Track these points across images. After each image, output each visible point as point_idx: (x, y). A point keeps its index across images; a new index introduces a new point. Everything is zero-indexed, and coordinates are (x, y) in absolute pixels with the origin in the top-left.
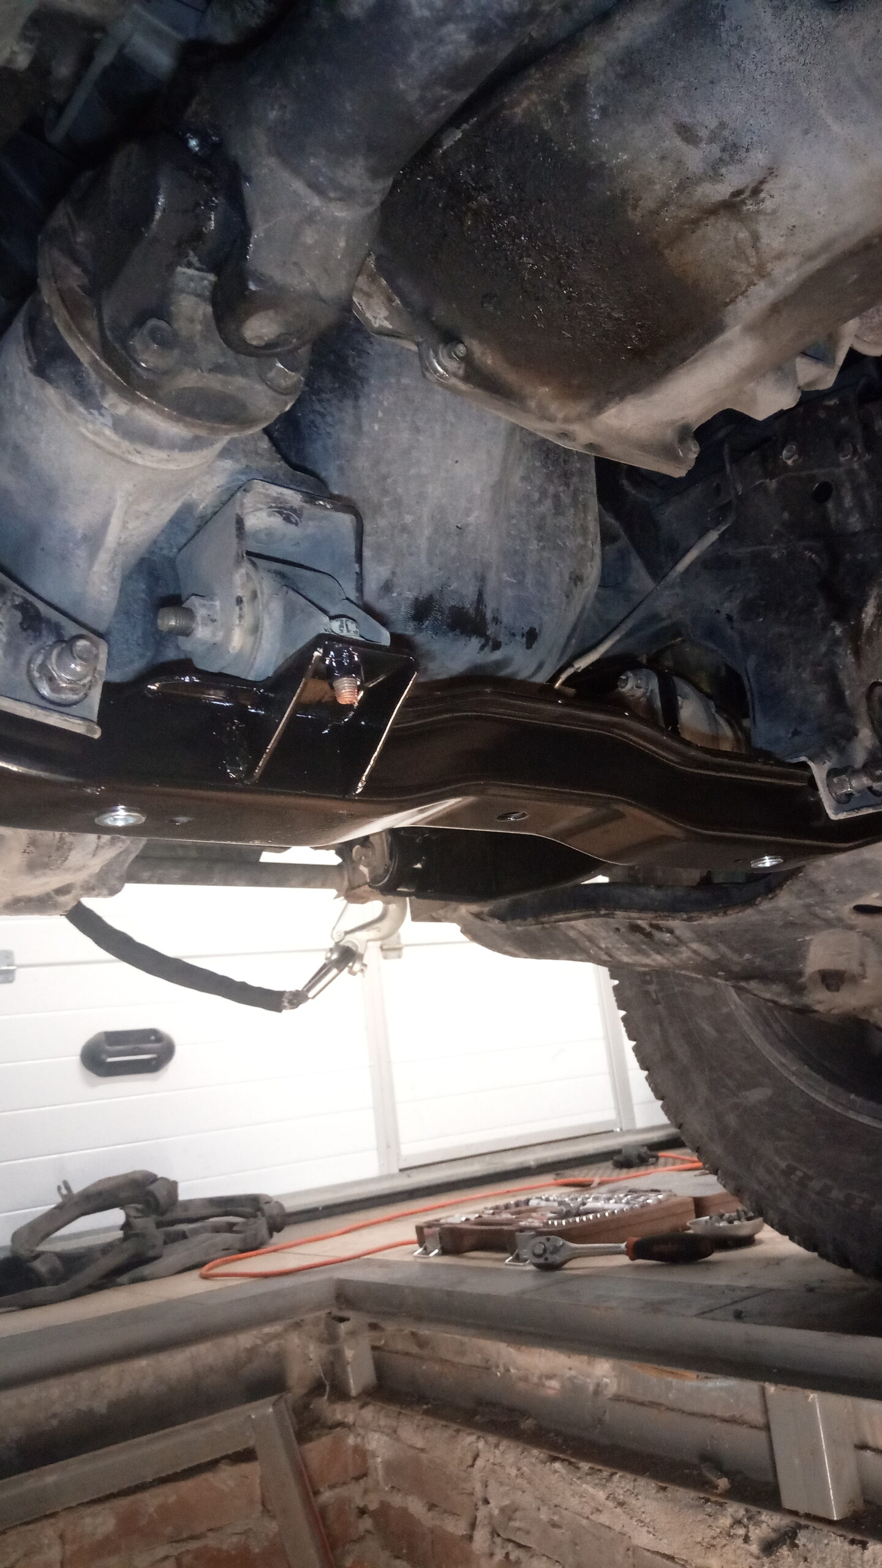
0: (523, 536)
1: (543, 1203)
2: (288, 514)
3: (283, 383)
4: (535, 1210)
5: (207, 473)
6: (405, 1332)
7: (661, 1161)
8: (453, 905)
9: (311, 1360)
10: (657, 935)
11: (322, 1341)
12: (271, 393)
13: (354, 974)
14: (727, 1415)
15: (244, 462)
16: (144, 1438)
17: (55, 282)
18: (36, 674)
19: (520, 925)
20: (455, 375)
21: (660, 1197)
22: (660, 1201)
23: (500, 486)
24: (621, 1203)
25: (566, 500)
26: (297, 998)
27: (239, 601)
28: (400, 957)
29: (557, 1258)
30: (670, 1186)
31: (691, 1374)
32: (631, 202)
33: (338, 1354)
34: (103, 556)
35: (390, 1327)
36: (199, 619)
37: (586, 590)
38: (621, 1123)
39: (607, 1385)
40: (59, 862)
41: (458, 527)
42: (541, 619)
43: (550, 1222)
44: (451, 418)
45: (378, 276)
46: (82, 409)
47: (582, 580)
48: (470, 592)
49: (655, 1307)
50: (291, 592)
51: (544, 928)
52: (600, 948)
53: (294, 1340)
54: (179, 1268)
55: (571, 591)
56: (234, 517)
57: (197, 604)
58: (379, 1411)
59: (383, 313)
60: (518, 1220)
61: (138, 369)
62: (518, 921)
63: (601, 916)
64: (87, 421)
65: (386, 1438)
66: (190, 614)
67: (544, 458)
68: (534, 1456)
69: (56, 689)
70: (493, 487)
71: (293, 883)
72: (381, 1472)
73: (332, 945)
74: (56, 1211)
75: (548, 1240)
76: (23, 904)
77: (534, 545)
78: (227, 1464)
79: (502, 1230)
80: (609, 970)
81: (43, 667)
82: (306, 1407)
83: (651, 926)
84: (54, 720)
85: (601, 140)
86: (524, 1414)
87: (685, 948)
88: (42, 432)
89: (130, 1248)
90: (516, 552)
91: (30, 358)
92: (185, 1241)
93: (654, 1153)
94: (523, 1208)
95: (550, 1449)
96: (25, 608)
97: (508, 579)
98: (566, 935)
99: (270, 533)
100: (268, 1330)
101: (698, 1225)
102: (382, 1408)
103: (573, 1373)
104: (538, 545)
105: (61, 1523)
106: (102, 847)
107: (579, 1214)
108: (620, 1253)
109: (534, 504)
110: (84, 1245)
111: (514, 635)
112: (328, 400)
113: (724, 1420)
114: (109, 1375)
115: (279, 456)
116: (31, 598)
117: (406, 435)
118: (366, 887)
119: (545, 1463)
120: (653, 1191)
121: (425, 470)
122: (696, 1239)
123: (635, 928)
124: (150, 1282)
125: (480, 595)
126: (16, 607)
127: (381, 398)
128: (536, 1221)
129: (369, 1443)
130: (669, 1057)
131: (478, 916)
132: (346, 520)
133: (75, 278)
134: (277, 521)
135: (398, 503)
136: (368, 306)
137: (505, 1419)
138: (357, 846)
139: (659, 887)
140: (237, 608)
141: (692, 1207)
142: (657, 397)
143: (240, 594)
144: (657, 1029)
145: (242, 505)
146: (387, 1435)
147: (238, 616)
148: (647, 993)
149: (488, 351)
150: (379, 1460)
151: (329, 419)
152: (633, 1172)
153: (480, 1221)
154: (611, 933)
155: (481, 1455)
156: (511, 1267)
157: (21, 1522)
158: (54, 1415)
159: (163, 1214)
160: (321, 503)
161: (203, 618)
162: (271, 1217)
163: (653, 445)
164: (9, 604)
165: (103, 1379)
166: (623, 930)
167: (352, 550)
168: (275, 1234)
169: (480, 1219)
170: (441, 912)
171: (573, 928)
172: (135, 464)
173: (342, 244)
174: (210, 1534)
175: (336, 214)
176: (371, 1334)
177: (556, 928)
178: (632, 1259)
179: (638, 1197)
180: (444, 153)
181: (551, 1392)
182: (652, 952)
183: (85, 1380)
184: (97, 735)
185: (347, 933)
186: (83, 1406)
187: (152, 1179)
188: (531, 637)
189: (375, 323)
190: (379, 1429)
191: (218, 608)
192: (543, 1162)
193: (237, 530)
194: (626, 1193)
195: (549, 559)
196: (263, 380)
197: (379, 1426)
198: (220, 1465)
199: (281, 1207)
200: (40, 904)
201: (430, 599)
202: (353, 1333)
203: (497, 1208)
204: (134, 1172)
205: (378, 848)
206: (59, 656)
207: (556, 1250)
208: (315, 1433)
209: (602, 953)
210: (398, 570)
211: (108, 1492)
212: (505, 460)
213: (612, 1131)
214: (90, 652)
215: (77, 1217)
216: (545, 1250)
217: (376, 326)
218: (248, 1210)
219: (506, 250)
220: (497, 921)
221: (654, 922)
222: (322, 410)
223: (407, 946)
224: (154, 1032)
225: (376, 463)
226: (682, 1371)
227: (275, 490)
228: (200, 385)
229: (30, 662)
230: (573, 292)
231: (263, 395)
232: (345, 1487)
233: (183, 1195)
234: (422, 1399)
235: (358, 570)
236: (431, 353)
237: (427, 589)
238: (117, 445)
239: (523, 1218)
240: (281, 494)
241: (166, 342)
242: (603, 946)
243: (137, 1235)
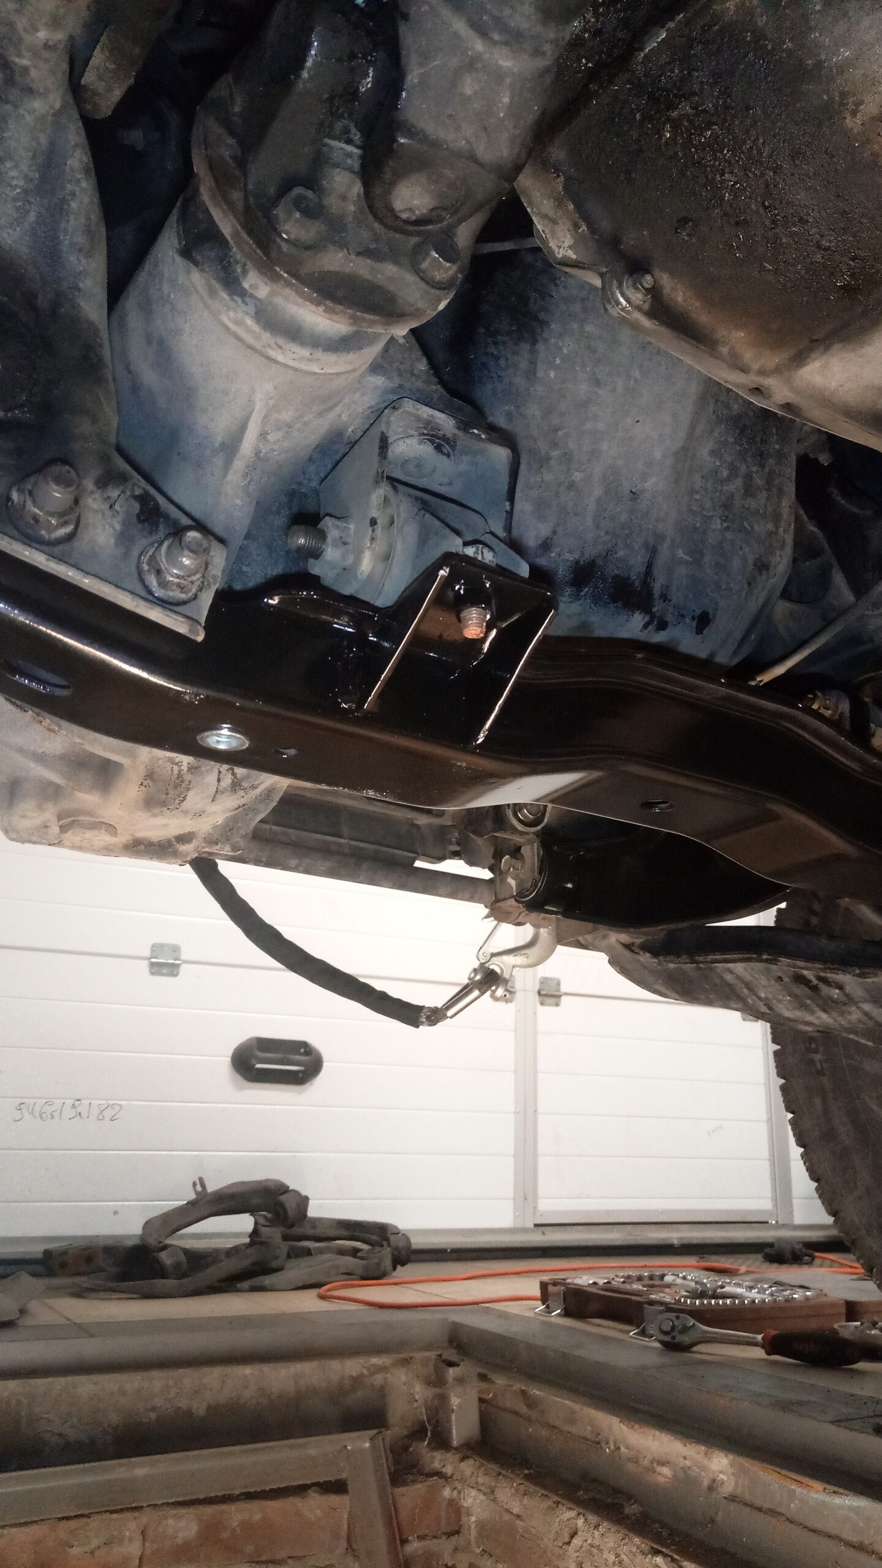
0: (705, 513)
1: (679, 1281)
2: (440, 443)
3: (439, 276)
4: (668, 1286)
5: (358, 390)
6: (514, 1388)
7: (817, 1261)
8: (602, 930)
9: (417, 1401)
10: (824, 989)
11: (429, 1383)
12: (423, 285)
13: (496, 999)
14: (854, 1539)
15: (397, 381)
16: (238, 1448)
17: (206, 150)
18: (146, 567)
19: (672, 962)
20: (639, 308)
21: (808, 1293)
22: (807, 1299)
23: (685, 452)
24: (764, 1293)
25: (758, 481)
26: (435, 1016)
27: (373, 522)
28: (557, 1005)
29: (686, 1339)
30: (818, 1286)
31: (818, 1485)
32: (851, 106)
33: (443, 1399)
34: (239, 464)
35: (500, 1381)
36: (329, 539)
37: (773, 581)
38: (777, 1215)
39: (723, 1482)
40: (177, 801)
41: (631, 491)
42: (716, 603)
43: (682, 1300)
44: (637, 374)
45: (565, 200)
46: (224, 295)
47: (768, 569)
48: (637, 562)
49: (785, 1406)
50: (428, 515)
51: (700, 969)
52: (759, 998)
53: (400, 1378)
54: (300, 1284)
55: (754, 579)
56: (379, 436)
57: (330, 524)
58: (479, 1467)
59: (568, 241)
60: (648, 1293)
61: (278, 240)
62: (671, 958)
63: (762, 961)
64: (229, 309)
65: (482, 1497)
66: (322, 536)
67: (739, 435)
68: (635, 1545)
69: (164, 584)
70: (675, 453)
71: (440, 892)
72: (473, 1533)
73: (476, 965)
74: (189, 1206)
75: (678, 1318)
76: (142, 847)
77: (717, 524)
78: (316, 1492)
79: (631, 1299)
80: (772, 1027)
81: (153, 560)
82: (406, 1448)
83: (820, 978)
84: (155, 615)
85: (821, 35)
86: (630, 1497)
87: (854, 1008)
88: (186, 322)
89: (253, 1255)
90: (695, 529)
91: (179, 239)
92: (308, 1258)
93: (810, 1252)
94: (657, 1282)
95: (653, 1540)
96: (143, 499)
97: (684, 556)
98: (722, 979)
99: (419, 464)
100: (375, 1360)
101: (849, 1329)
102: (482, 1465)
103: (688, 1463)
104: (722, 524)
105: (145, 1518)
106: (222, 793)
107: (715, 1296)
108: (755, 1344)
109: (722, 482)
110: (213, 1246)
111: (683, 616)
112: (504, 343)
113: (850, 1545)
114: (212, 1376)
115: (437, 380)
116: (152, 491)
117: (583, 388)
118: (512, 902)
119: (646, 1555)
120: (801, 1287)
121: (600, 426)
122: (844, 1344)
123: (800, 979)
124: (269, 1293)
125: (649, 567)
126: (136, 498)
127: (561, 344)
128: (668, 1297)
129: (464, 1498)
130: (830, 1135)
131: (628, 947)
132: (501, 454)
133: (227, 148)
134: (426, 450)
135: (567, 458)
136: (553, 232)
137: (609, 1500)
138: (507, 856)
139: (832, 937)
140: (370, 529)
141: (843, 1310)
142: (868, 350)
143: (374, 515)
144: (818, 1102)
145: (388, 423)
146: (484, 1494)
147: (369, 538)
148: (812, 1062)
149: (679, 286)
150: (473, 1519)
151: (502, 362)
152: (784, 1267)
153: (608, 1287)
154: (773, 982)
155: (580, 1533)
156: (635, 1341)
157: (107, 1509)
158: (153, 1409)
159: (291, 1226)
160: (476, 431)
161: (335, 540)
162: (396, 1249)
163: (861, 412)
164: (128, 493)
165: (206, 1380)
166: (786, 979)
167: (505, 487)
168: (399, 1267)
169: (609, 1285)
170: (589, 938)
171: (731, 972)
172: (276, 362)
173: (506, 100)
174: (290, 1561)
175: (500, 62)
176: (480, 1385)
177: (711, 969)
178: (768, 1354)
179: (784, 1291)
180: (645, 57)
181: (661, 1479)
182: (816, 1009)
183: (188, 1378)
184: (200, 638)
185: (493, 955)
186: (183, 1404)
187: (283, 1189)
188: (703, 621)
189: (559, 253)
190: (476, 1486)
191: (352, 531)
192: (686, 1242)
193: (379, 449)
194: (771, 1284)
195: (732, 541)
196: (417, 271)
197: (477, 1483)
198: (310, 1491)
199: (408, 1240)
200: (161, 850)
201: (592, 564)
202: (460, 1380)
203: (629, 1277)
204: (267, 1180)
205: (528, 860)
206: (169, 547)
207: (685, 1330)
208: (411, 1477)
209: (761, 1004)
210: (560, 530)
211: (194, 1497)
212: (693, 426)
213: (767, 1222)
214: (200, 545)
215: (206, 1217)
216: (673, 1328)
217: (560, 256)
218: (374, 1237)
219: (706, 166)
220: (648, 955)
221: (822, 974)
222: (495, 353)
223: (566, 994)
224: (304, 1044)
225: (548, 412)
226: (805, 1480)
227: (426, 412)
228: (347, 270)
229: (140, 555)
230: (778, 215)
231: (413, 287)
232: (435, 1541)
233: (312, 1212)
234: (525, 1463)
235: (508, 508)
236: (615, 283)
237: (591, 552)
238: (258, 338)
239: (654, 1291)
240: (432, 416)
241: (312, 212)
242: (763, 996)
243: (261, 1243)
